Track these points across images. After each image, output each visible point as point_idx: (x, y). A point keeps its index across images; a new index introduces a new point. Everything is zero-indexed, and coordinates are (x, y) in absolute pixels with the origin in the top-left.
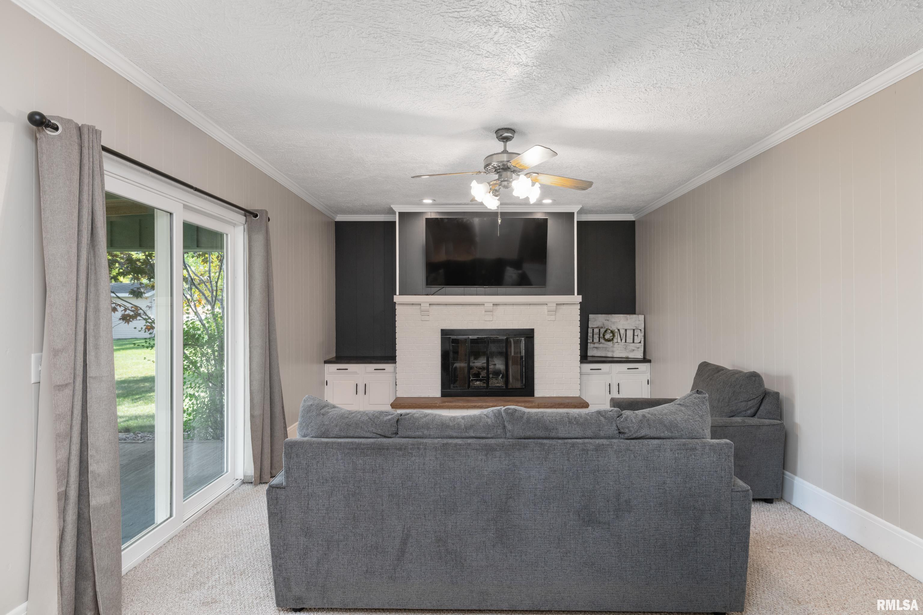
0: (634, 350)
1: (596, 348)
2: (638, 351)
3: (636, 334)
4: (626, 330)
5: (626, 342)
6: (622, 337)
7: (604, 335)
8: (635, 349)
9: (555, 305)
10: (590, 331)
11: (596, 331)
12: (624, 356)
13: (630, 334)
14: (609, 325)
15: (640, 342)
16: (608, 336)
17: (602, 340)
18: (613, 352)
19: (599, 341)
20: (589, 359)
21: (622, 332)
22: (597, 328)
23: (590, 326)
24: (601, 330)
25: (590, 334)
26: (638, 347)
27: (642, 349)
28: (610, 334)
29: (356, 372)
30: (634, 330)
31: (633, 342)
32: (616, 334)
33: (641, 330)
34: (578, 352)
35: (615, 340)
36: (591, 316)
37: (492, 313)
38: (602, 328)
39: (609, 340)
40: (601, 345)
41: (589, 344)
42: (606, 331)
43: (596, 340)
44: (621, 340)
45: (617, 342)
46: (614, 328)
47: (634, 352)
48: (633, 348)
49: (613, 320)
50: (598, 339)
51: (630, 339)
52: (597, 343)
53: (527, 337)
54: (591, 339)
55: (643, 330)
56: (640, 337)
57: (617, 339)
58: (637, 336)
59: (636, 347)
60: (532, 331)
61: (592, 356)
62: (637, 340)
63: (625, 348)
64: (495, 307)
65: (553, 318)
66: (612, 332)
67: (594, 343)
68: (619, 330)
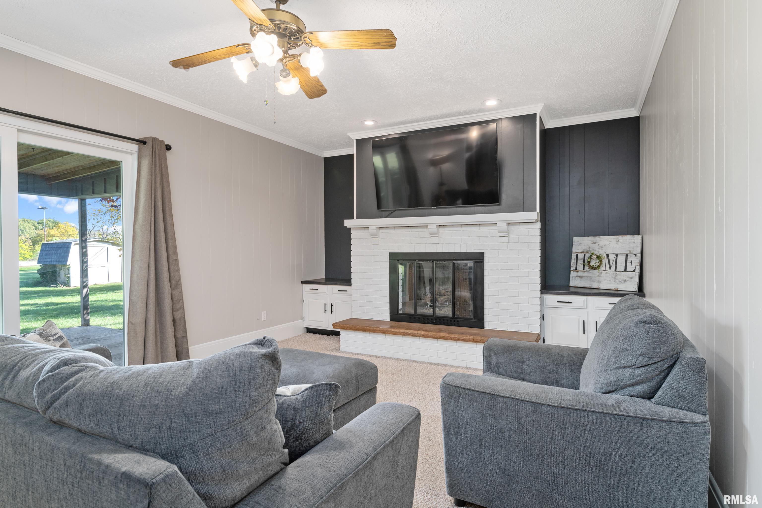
0: (625, 280)
1: (580, 277)
2: (630, 281)
3: (629, 260)
4: (617, 255)
5: (616, 270)
6: (611, 263)
7: (589, 262)
8: (627, 279)
9: (506, 224)
10: (574, 256)
11: (581, 256)
12: (613, 288)
13: (621, 259)
14: (597, 249)
15: (634, 271)
16: (594, 263)
17: (586, 268)
18: (599, 282)
19: (584, 269)
20: (572, 290)
21: (612, 257)
22: (582, 253)
23: (574, 251)
24: (586, 255)
25: (573, 261)
26: (631, 276)
27: (637, 279)
28: (596, 261)
29: (325, 293)
30: (627, 255)
31: (625, 270)
32: (604, 261)
33: (636, 255)
34: (538, 281)
35: (602, 268)
36: (576, 239)
37: (437, 235)
38: (587, 253)
39: (593, 268)
40: (585, 274)
41: (572, 272)
42: (590, 257)
43: (580, 267)
44: (610, 268)
45: (605, 270)
46: (602, 253)
47: (626, 283)
48: (625, 279)
49: (602, 243)
50: (582, 266)
51: (621, 267)
52: (581, 271)
53: (476, 262)
54: (575, 266)
55: (639, 255)
56: (635, 264)
57: (605, 265)
58: (631, 262)
59: (629, 277)
60: (482, 254)
61: (575, 287)
62: (630, 267)
63: (615, 278)
64: (441, 229)
65: (505, 239)
66: (598, 257)
67: (578, 272)
68: (608, 255)
